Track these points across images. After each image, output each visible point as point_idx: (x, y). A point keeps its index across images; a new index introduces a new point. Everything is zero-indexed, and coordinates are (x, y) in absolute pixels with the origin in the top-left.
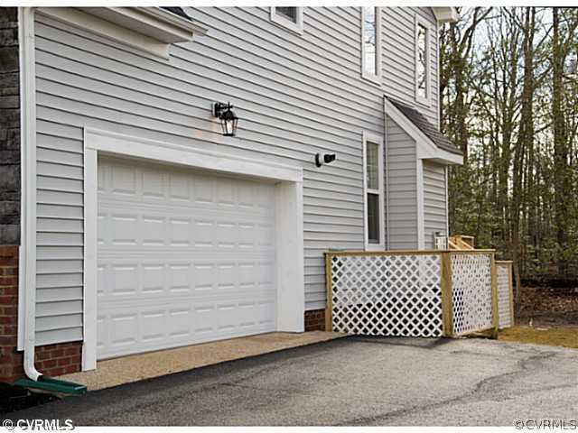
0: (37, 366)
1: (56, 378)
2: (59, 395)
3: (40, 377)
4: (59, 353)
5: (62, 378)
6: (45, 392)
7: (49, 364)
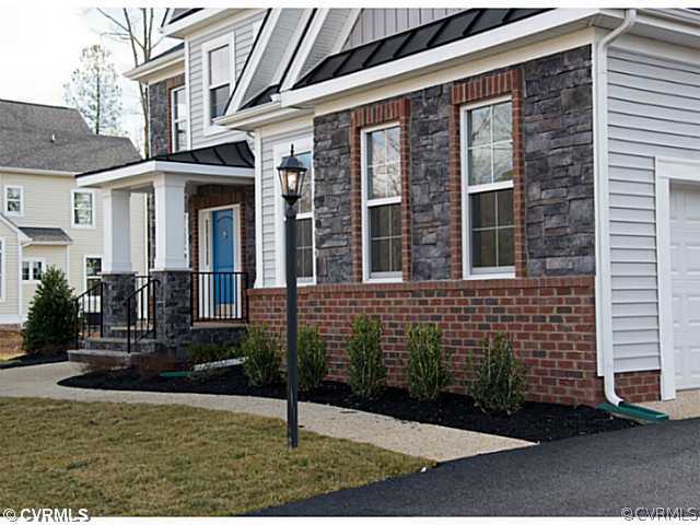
0: (617, 392)
1: (637, 405)
2: (641, 421)
3: (621, 403)
4: (638, 381)
5: (641, 405)
6: (627, 417)
7: (629, 391)
